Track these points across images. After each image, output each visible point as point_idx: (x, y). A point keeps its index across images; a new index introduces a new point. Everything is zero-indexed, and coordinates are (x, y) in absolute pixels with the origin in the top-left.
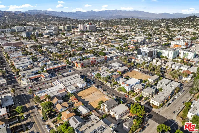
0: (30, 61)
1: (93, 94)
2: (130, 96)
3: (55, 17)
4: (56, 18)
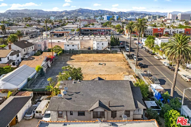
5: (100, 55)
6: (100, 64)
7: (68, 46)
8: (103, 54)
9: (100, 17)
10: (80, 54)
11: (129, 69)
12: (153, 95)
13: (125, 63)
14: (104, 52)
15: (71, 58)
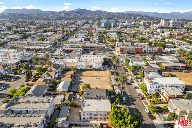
0: (82, 39)
1: (98, 78)
2: (146, 100)
3: (144, 16)
4: (146, 17)
5: (97, 72)
6: (97, 79)
7: (79, 66)
8: (98, 71)
9: (98, 21)
10: (86, 71)
11: (111, 82)
12: (116, 94)
13: (109, 78)
14: (99, 70)
15: (82, 74)
